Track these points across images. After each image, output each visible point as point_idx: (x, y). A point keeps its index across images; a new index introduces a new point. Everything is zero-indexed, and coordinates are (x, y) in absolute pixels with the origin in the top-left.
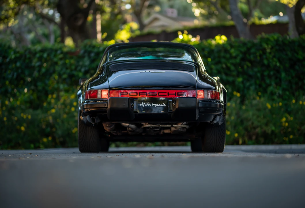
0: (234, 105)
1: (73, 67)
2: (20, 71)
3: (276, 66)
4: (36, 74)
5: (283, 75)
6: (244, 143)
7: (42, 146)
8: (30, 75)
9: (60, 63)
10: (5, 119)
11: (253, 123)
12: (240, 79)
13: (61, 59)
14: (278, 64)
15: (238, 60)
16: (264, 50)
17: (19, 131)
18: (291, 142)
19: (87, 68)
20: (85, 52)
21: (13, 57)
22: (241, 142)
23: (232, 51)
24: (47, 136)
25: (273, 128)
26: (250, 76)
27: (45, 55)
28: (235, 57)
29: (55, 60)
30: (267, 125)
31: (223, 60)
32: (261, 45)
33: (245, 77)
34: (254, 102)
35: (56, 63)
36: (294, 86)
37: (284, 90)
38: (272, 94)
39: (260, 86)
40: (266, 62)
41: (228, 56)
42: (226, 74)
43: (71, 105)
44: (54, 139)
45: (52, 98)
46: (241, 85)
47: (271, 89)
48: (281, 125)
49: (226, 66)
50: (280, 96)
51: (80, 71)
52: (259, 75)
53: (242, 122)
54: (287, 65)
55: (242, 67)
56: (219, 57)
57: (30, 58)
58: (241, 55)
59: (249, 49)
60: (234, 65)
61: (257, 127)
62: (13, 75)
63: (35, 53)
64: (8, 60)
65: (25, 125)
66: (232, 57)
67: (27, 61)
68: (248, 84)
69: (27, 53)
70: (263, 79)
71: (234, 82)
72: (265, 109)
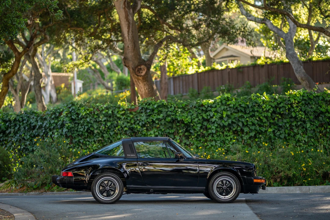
1: (133, 122)
2: (90, 125)
4: (103, 127)
5: (308, 125)
9: (123, 117)
11: (277, 169)
12: (270, 130)
13: (123, 115)
15: (269, 115)
16: (291, 104)
18: (309, 184)
19: (144, 123)
20: (142, 109)
21: (84, 114)
25: (295, 173)
26: (281, 127)
27: (110, 112)
28: (267, 111)
29: (118, 116)
30: (289, 170)
31: (257, 114)
32: (290, 100)
33: (276, 127)
34: (280, 150)
37: (309, 137)
38: (299, 141)
39: (289, 134)
40: (293, 115)
42: (260, 126)
46: (272, 135)
47: (298, 137)
49: (259, 118)
50: (305, 143)
51: (138, 124)
52: (288, 125)
54: (312, 117)
55: (274, 119)
56: (253, 111)
57: (97, 115)
58: (272, 109)
59: (279, 104)
60: (266, 117)
61: (281, 171)
63: (103, 110)
64: (80, 116)
67: (95, 117)
68: (278, 133)
69: (95, 110)
70: (292, 129)
71: (266, 131)
72: (288, 156)
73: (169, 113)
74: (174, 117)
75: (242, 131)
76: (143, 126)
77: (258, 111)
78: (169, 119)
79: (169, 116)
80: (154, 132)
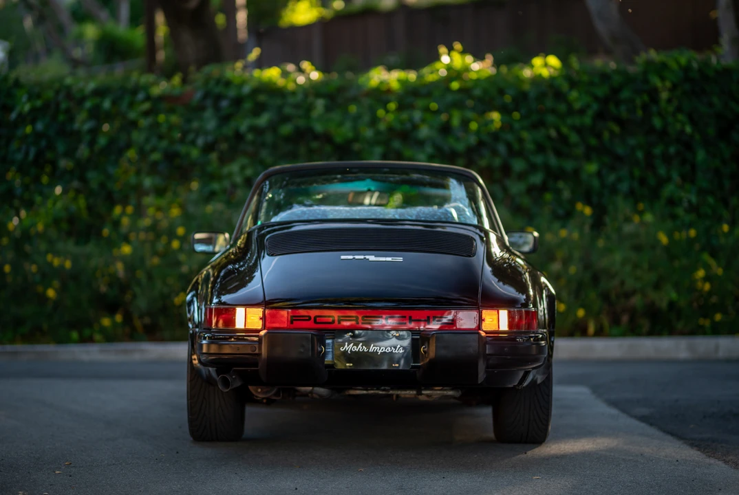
0: (576, 235)
1: (178, 135)
2: (43, 143)
3: (682, 132)
4: (83, 151)
5: (701, 155)
6: (600, 333)
7: (98, 337)
8: (70, 154)
9: (144, 122)
10: (7, 268)
12: (592, 168)
13: (146, 114)
14: (688, 129)
15: (587, 120)
16: (653, 94)
17: (43, 299)
18: (716, 330)
19: (210, 138)
20: (206, 95)
21: (27, 108)
22: (591, 329)
23: (574, 94)
24: (111, 309)
25: (674, 295)
26: (619, 159)
27: (107, 104)
28: (582, 112)
29: (132, 115)
30: (657, 286)
31: (550, 119)
32: (646, 81)
33: (606, 159)
34: (628, 229)
35: (134, 124)
36: (727, 184)
37: (702, 192)
38: (672, 202)
40: (657, 122)
41: (562, 108)
42: (559, 154)
43: (172, 235)
44: (128, 318)
45: (123, 213)
46: (596, 183)
47: (668, 190)
48: (692, 289)
50: (692, 209)
51: (193, 143)
52: (640, 155)
53: (596, 279)
54: (711, 131)
55: (599, 136)
56: (541, 111)
57: (68, 111)
58: (595, 106)
59: (616, 91)
60: (579, 130)
61: (634, 292)
62: (27, 154)
63: (83, 99)
64: (13, 116)
65: (56, 283)
66: (571, 111)
67: (61, 118)
68: (612, 178)
69: (61, 97)
70: (650, 164)
71: (576, 172)
72: (653, 247)
73: (288, 110)
74: (301, 123)
75: (506, 170)
76: (209, 148)
77: (553, 111)
78: (286, 129)
79: (286, 119)
80: (243, 168)
